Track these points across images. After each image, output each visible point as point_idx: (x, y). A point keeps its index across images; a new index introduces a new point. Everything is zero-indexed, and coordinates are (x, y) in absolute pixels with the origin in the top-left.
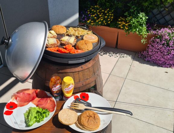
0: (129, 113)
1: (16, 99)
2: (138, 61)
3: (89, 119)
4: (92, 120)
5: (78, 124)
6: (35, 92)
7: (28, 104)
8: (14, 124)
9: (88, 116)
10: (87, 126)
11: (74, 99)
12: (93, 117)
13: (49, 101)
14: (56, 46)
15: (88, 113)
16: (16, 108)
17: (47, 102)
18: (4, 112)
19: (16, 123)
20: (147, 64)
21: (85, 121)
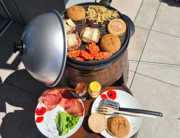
0: (159, 114)
1: (43, 102)
2: (167, 3)
3: (120, 127)
4: (123, 128)
5: (108, 131)
6: (61, 92)
7: (56, 107)
8: (48, 132)
9: (118, 124)
10: (118, 134)
11: (101, 99)
12: (123, 124)
13: (76, 103)
14: (78, 48)
15: (118, 120)
16: (45, 112)
17: (75, 104)
18: (36, 119)
19: (49, 131)
20: (177, 7)
21: (115, 129)
